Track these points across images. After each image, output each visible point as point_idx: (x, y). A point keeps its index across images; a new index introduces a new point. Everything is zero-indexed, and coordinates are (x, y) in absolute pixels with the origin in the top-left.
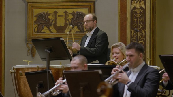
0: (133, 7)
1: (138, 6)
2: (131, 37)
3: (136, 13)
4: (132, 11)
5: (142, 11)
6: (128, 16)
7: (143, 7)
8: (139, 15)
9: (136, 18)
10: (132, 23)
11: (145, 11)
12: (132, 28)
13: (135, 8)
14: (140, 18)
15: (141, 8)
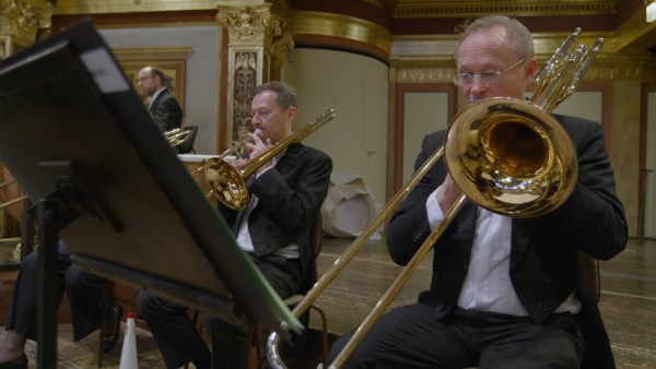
0: (238, 66)
1: (245, 65)
2: (235, 112)
3: (242, 75)
4: (236, 72)
5: (251, 72)
6: (231, 79)
7: (253, 66)
8: (246, 79)
9: (243, 83)
10: (236, 91)
11: (255, 72)
12: (235, 98)
13: (241, 68)
14: (248, 83)
15: (250, 68)
